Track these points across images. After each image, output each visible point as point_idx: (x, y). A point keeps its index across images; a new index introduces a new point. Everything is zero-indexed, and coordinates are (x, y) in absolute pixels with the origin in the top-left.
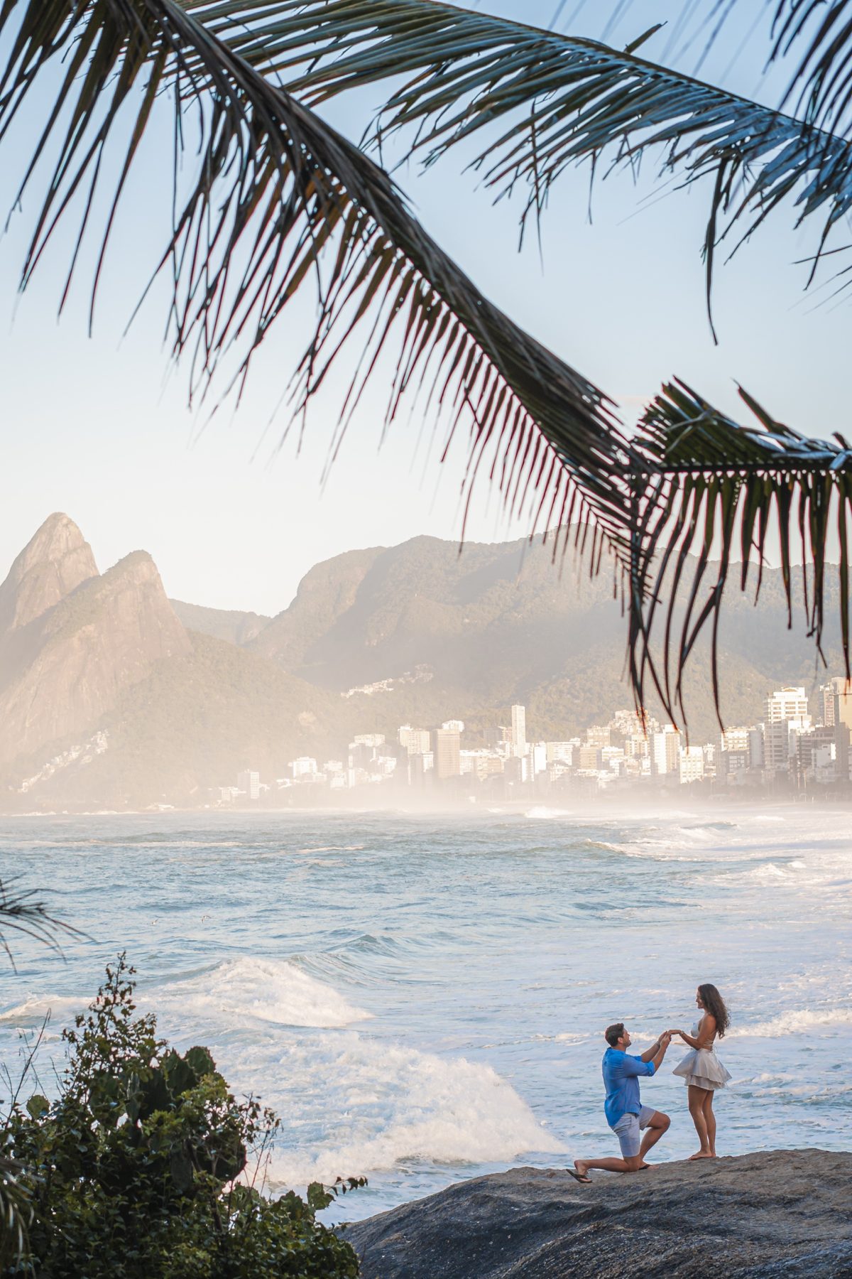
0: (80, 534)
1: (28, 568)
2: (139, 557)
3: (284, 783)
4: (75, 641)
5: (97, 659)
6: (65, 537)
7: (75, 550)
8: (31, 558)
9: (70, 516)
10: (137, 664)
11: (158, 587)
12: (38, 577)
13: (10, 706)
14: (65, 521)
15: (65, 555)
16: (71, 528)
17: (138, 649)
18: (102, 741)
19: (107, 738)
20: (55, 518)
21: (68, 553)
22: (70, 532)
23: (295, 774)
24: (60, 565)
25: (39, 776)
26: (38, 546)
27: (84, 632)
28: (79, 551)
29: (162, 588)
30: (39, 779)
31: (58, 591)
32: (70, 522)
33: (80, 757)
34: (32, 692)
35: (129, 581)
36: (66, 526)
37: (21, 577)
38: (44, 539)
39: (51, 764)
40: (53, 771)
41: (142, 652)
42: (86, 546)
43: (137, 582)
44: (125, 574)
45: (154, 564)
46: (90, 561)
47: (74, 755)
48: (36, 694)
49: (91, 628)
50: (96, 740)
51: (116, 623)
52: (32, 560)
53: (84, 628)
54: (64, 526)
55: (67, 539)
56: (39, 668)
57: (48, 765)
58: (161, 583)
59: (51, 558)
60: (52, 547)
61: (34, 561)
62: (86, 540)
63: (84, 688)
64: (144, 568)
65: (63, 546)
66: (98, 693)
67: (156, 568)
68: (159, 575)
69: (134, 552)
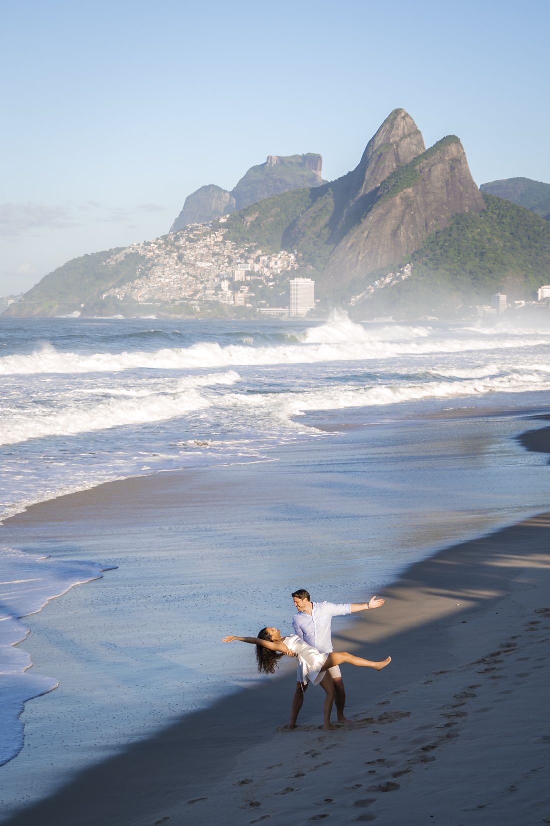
0: (414, 123)
1: (375, 148)
2: (451, 140)
3: (520, 304)
4: (398, 200)
5: (413, 213)
6: (402, 127)
7: (409, 135)
8: (378, 141)
9: (407, 111)
10: (443, 216)
11: (462, 161)
12: (382, 154)
13: (349, 244)
14: (403, 114)
15: (402, 139)
16: (408, 119)
17: (445, 206)
18: (408, 270)
19: (412, 268)
20: (397, 112)
21: (404, 137)
22: (406, 122)
23: (540, 298)
24: (398, 146)
25: (363, 294)
26: (383, 132)
27: (405, 193)
28: (412, 136)
29: (466, 163)
30: (363, 297)
31: (395, 164)
32: (407, 115)
33: (392, 282)
34: (365, 235)
35: (441, 158)
36: (404, 118)
37: (371, 154)
38: (388, 127)
39: (373, 286)
40: (373, 291)
41: (447, 208)
42: (418, 132)
43: (447, 158)
44: (438, 152)
45: (461, 146)
46: (421, 142)
47: (388, 280)
48: (368, 236)
49: (410, 190)
50: (403, 270)
51: (429, 187)
52: (379, 142)
53: (405, 190)
54: (402, 118)
55: (404, 127)
56: (371, 218)
57: (370, 286)
58: (466, 158)
59: (392, 140)
60: (393, 133)
61: (380, 142)
62: (418, 129)
63: (402, 233)
64: (453, 148)
65: (401, 132)
66: (412, 237)
67: (462, 148)
68: (464, 153)
69: (447, 136)
